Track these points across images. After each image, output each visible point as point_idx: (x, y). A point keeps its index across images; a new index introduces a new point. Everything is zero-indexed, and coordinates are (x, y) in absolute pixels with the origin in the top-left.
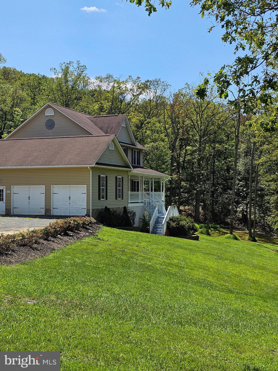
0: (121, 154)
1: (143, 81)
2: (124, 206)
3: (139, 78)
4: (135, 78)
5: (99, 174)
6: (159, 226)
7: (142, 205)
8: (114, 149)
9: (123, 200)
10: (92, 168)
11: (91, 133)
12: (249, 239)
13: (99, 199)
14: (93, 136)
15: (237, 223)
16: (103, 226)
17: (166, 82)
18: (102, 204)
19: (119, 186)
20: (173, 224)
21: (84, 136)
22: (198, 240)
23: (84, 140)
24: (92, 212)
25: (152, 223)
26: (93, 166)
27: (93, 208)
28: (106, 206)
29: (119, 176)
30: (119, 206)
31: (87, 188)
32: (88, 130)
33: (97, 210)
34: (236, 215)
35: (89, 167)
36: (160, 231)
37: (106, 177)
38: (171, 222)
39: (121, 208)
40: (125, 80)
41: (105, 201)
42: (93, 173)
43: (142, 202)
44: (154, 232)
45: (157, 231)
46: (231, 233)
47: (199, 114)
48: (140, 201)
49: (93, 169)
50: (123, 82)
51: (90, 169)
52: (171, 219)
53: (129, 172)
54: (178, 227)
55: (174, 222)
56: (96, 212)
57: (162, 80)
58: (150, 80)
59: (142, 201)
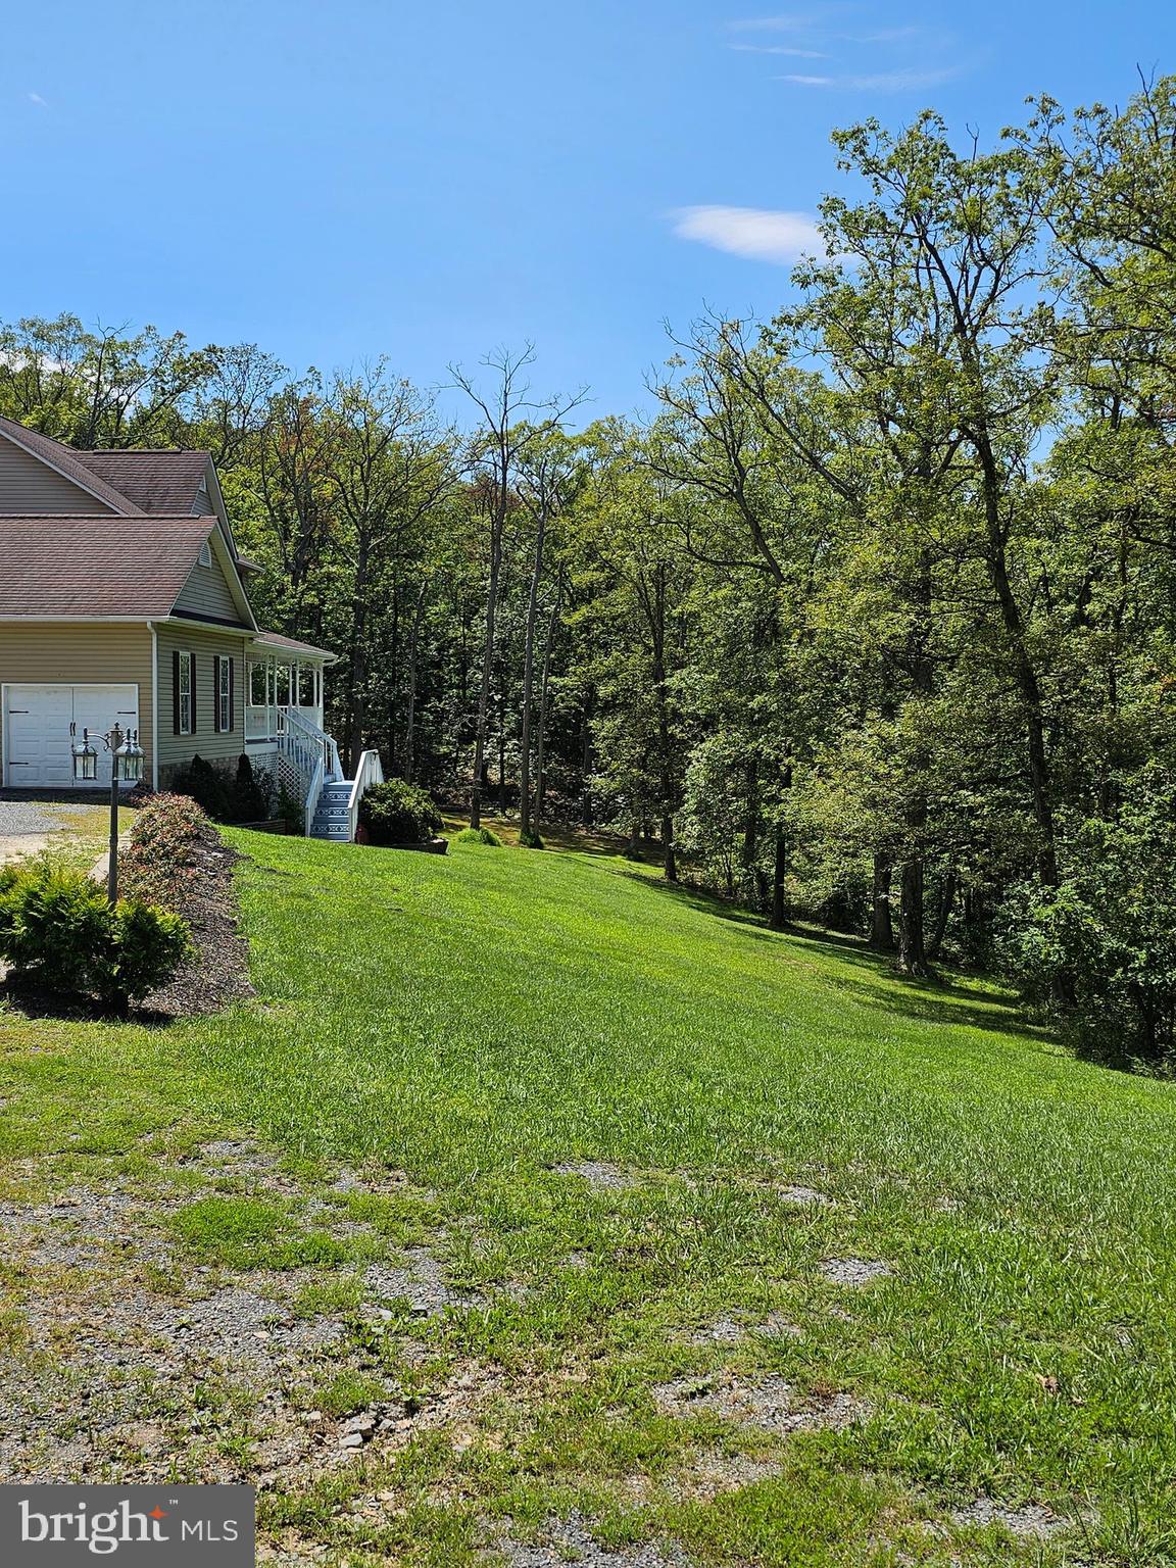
0: (229, 582)
1: (198, 347)
2: (240, 754)
3: (181, 336)
4: (166, 335)
5: (175, 647)
6: (332, 813)
7: (273, 747)
8: (210, 565)
9: (234, 736)
10: (158, 626)
11: (113, 507)
12: (522, 842)
13: (176, 732)
14: (117, 516)
15: (461, 795)
16: (215, 822)
17: (274, 359)
18: (186, 749)
19: (225, 690)
20: (380, 808)
21: (102, 516)
22: (443, 853)
23: (106, 528)
24: (159, 777)
25: (311, 804)
26: (166, 618)
27: (165, 762)
28: (197, 756)
29: (222, 654)
30: (223, 755)
31: (139, 694)
32: (98, 497)
33: (171, 767)
34: (455, 770)
35: (149, 625)
36: (339, 829)
37: (193, 656)
38: (372, 802)
39: (227, 760)
40: (131, 340)
41: (191, 739)
42: (161, 643)
43: (272, 740)
44: (321, 831)
45: (328, 829)
46: (475, 826)
47: (361, 466)
48: (268, 737)
49: (160, 632)
50: (124, 347)
51: (153, 631)
52: (367, 793)
53: (246, 641)
54: (395, 815)
55: (382, 800)
56: (168, 776)
57: (259, 349)
58: (218, 346)
59: (272, 736)
